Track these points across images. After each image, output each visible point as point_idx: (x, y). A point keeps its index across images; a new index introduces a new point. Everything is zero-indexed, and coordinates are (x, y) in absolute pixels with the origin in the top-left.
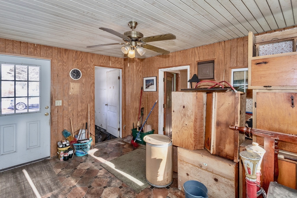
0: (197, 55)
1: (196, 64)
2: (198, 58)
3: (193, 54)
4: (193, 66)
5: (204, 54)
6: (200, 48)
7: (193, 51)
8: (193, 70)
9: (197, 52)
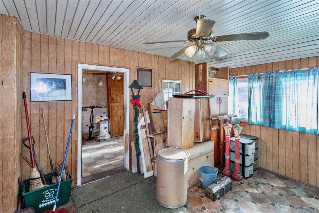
0: (137, 60)
1: (135, 69)
2: (137, 63)
3: (132, 57)
4: (133, 71)
5: (143, 61)
6: (139, 53)
7: (133, 55)
8: (132, 75)
9: (136, 57)
